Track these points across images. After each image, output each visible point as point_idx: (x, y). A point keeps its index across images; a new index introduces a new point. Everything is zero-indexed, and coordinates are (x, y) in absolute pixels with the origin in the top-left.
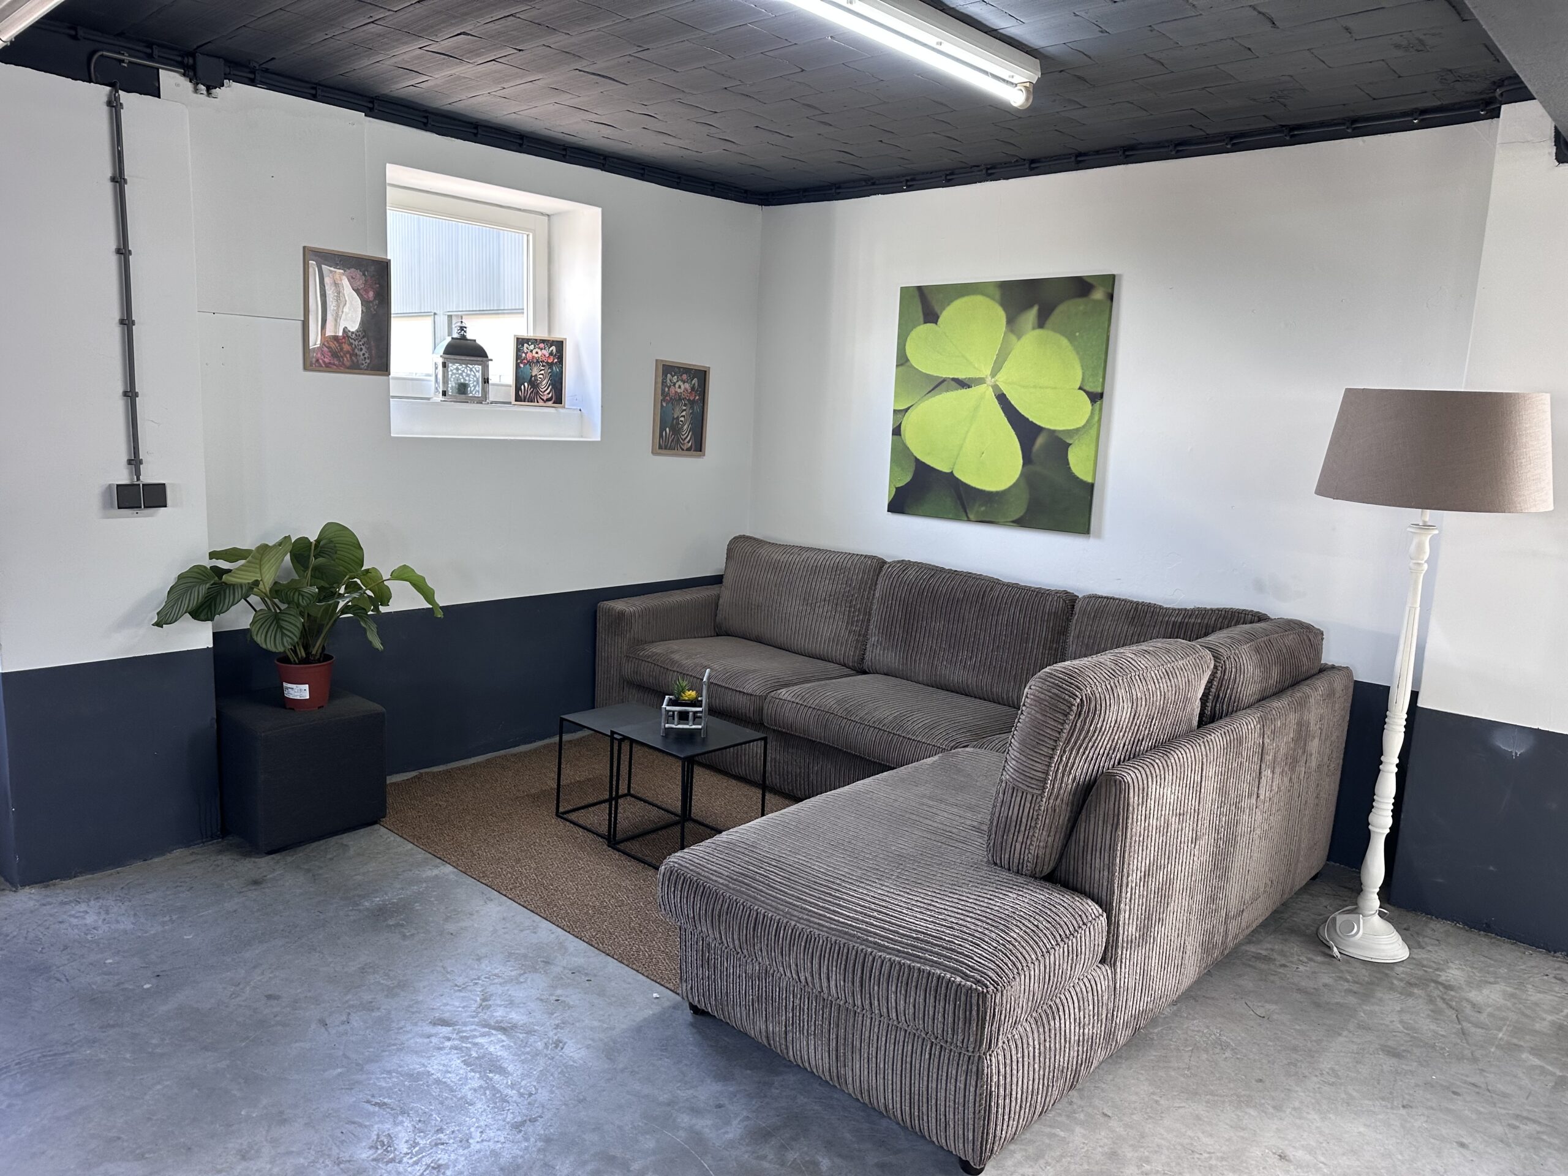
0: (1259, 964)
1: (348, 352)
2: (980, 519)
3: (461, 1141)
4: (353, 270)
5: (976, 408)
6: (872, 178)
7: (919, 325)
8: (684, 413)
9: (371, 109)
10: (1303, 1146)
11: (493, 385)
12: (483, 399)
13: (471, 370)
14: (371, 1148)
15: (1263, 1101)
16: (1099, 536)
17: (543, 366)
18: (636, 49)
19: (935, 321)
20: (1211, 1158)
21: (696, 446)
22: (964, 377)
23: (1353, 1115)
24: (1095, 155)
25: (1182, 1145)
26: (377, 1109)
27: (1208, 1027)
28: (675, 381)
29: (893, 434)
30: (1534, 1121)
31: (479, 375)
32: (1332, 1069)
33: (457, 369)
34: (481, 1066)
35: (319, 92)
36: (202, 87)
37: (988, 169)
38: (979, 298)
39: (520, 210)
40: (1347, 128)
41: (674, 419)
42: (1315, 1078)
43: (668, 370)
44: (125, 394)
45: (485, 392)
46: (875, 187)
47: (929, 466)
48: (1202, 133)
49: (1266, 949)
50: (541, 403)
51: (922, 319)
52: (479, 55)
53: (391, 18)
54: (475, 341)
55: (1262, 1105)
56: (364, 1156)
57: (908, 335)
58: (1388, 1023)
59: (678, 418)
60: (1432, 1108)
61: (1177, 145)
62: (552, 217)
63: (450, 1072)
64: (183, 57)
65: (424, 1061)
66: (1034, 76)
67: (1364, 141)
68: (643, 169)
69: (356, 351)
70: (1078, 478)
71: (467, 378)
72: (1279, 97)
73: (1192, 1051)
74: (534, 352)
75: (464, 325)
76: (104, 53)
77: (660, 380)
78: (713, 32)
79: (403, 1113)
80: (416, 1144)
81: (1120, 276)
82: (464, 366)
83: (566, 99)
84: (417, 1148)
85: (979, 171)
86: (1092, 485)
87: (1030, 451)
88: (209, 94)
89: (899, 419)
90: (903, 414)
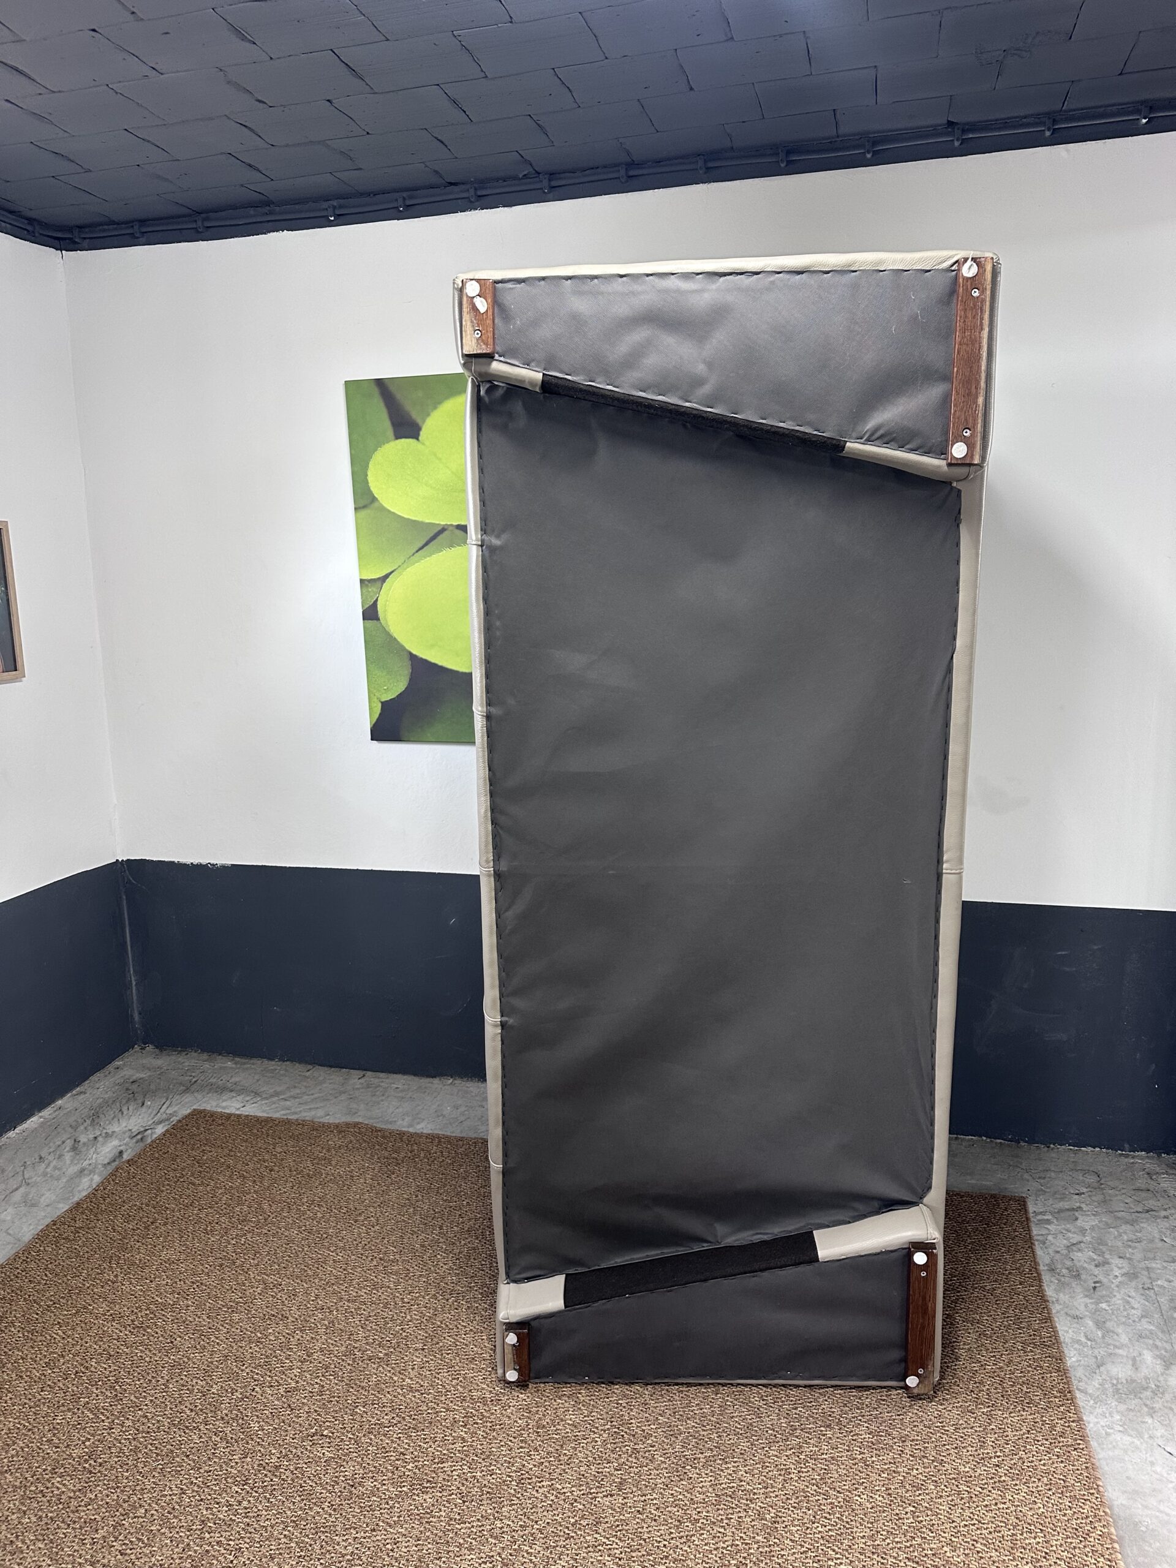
7: (388, 442)
19: (415, 435)
21: (3, 663)
24: (655, 167)
29: (364, 619)
46: (274, 217)
47: (435, 665)
51: (390, 432)
57: (369, 459)
85: (461, 192)
89: (372, 594)
90: (379, 584)
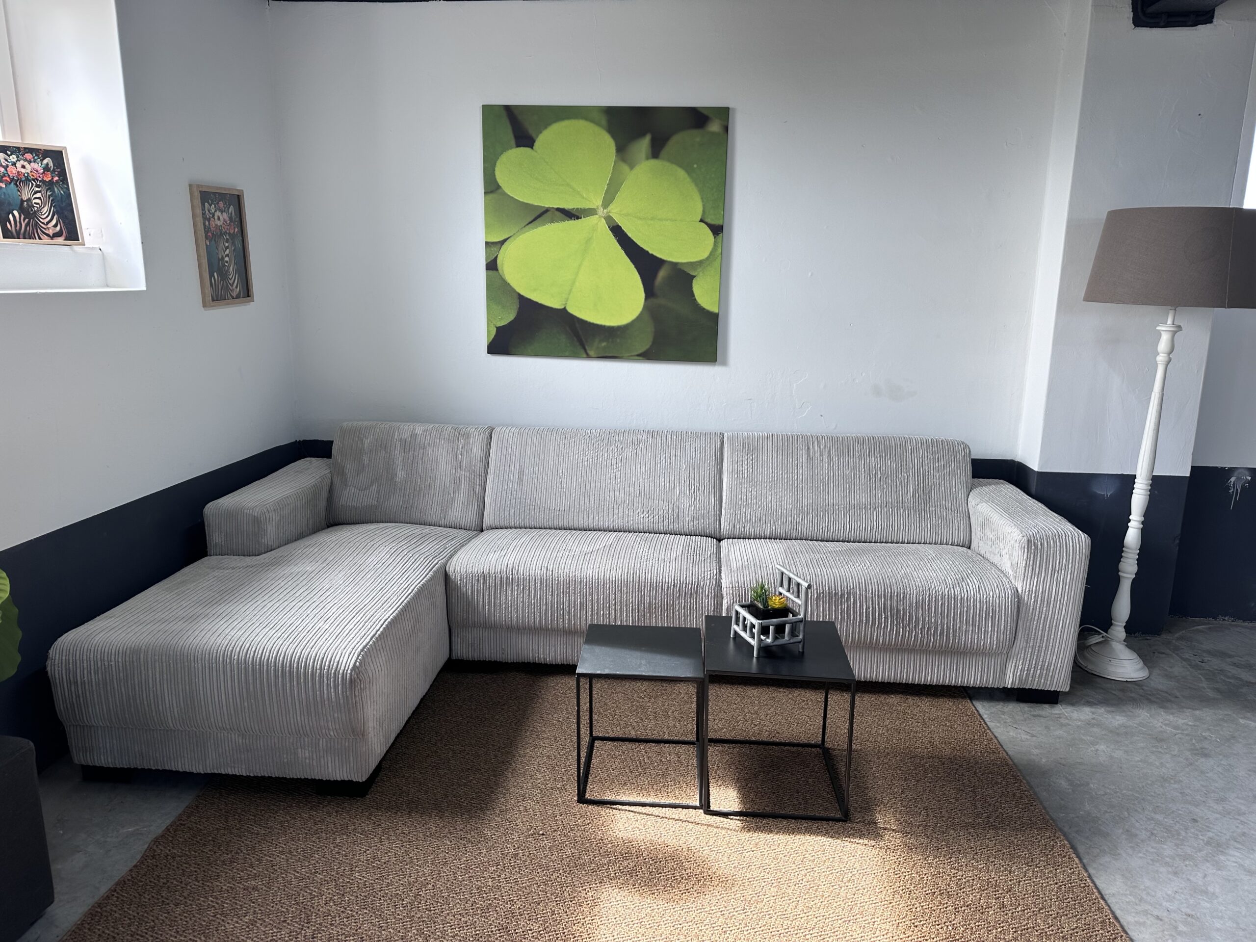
2: (600, 356)
5: (588, 241)
7: (511, 152)
16: (727, 363)
19: (532, 148)
22: (571, 207)
28: (213, 210)
29: (487, 269)
38: (581, 124)
43: (204, 196)
47: (536, 303)
51: (513, 143)
57: (497, 158)
70: (703, 308)
74: (19, 165)
77: (199, 211)
81: (733, 108)
86: (717, 314)
87: (653, 285)
89: (493, 252)
90: (498, 247)
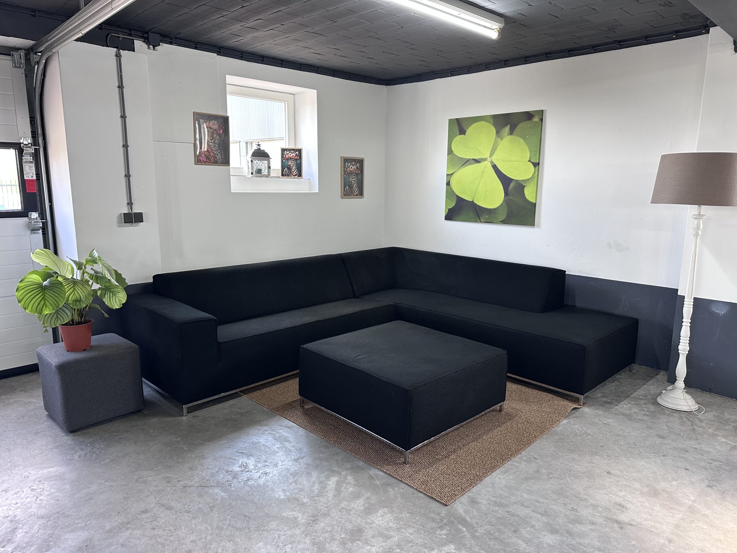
0: (606, 405)
1: (213, 156)
2: (485, 221)
3: (274, 465)
4: (213, 121)
5: (483, 172)
6: (435, 71)
7: (457, 136)
8: (354, 179)
9: (219, 52)
10: (618, 469)
11: (272, 169)
12: (268, 176)
13: (263, 163)
14: (239, 467)
15: (603, 454)
16: (539, 226)
17: (293, 160)
18: (331, 22)
19: (465, 134)
20: (578, 473)
21: (360, 194)
22: (477, 158)
23: (641, 459)
24: (532, 57)
25: (567, 468)
26: (240, 454)
27: (582, 428)
28: (349, 165)
29: (447, 185)
30: (719, 461)
31: (266, 165)
32: (634, 442)
33: (257, 163)
34: (280, 440)
35: (198, 46)
36: (151, 47)
37: (486, 65)
38: (483, 123)
39: (281, 92)
40: (644, 40)
41: (349, 182)
42: (626, 446)
43: (346, 160)
44: (126, 176)
45: (269, 172)
46: (436, 75)
47: (463, 199)
48: (580, 45)
49: (610, 399)
50: (293, 177)
51: (458, 133)
52: (266, 27)
53: (230, 14)
54: (264, 150)
55: (602, 455)
56: (237, 470)
57: (453, 140)
58: (661, 426)
59: (351, 181)
60: (676, 456)
61: (569, 51)
62: (295, 95)
63: (268, 442)
64: (143, 34)
65: (258, 438)
66: (502, 26)
67: (652, 46)
68: (334, 72)
69: (216, 156)
70: (529, 201)
71: (261, 167)
72: (612, 28)
73: (574, 436)
74: (289, 154)
75: (259, 144)
76: (113, 34)
77: (343, 165)
78: (364, 13)
79: (251, 455)
80: (257, 466)
81: (546, 110)
82: (260, 161)
83: (302, 44)
84: (257, 467)
85: (482, 66)
86: (535, 204)
87: (508, 190)
88: (154, 49)
89: (449, 178)
90: (451, 176)
